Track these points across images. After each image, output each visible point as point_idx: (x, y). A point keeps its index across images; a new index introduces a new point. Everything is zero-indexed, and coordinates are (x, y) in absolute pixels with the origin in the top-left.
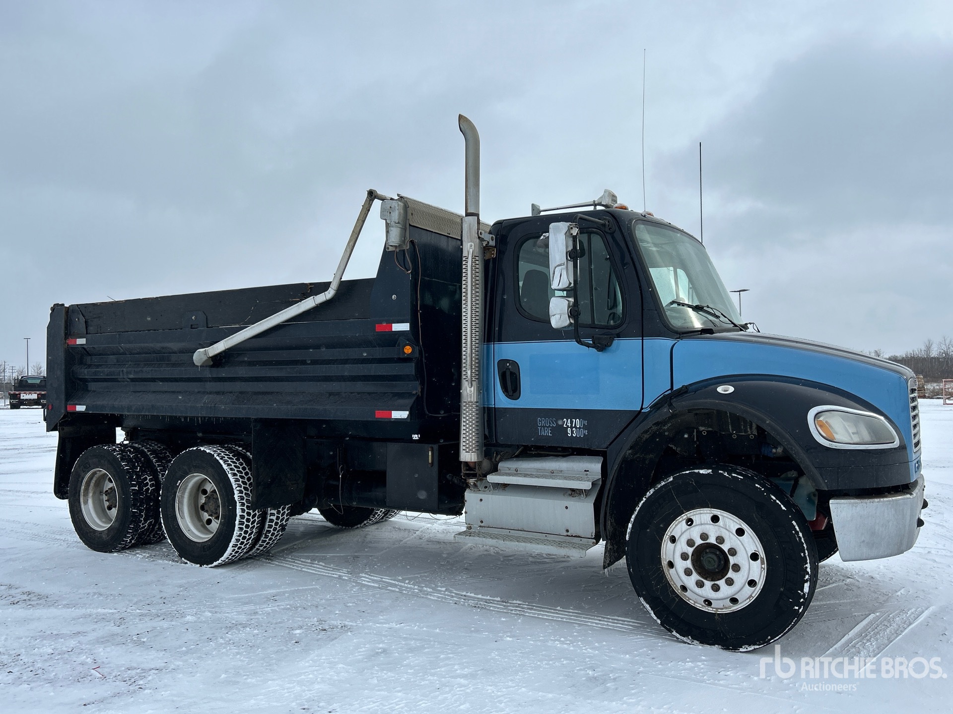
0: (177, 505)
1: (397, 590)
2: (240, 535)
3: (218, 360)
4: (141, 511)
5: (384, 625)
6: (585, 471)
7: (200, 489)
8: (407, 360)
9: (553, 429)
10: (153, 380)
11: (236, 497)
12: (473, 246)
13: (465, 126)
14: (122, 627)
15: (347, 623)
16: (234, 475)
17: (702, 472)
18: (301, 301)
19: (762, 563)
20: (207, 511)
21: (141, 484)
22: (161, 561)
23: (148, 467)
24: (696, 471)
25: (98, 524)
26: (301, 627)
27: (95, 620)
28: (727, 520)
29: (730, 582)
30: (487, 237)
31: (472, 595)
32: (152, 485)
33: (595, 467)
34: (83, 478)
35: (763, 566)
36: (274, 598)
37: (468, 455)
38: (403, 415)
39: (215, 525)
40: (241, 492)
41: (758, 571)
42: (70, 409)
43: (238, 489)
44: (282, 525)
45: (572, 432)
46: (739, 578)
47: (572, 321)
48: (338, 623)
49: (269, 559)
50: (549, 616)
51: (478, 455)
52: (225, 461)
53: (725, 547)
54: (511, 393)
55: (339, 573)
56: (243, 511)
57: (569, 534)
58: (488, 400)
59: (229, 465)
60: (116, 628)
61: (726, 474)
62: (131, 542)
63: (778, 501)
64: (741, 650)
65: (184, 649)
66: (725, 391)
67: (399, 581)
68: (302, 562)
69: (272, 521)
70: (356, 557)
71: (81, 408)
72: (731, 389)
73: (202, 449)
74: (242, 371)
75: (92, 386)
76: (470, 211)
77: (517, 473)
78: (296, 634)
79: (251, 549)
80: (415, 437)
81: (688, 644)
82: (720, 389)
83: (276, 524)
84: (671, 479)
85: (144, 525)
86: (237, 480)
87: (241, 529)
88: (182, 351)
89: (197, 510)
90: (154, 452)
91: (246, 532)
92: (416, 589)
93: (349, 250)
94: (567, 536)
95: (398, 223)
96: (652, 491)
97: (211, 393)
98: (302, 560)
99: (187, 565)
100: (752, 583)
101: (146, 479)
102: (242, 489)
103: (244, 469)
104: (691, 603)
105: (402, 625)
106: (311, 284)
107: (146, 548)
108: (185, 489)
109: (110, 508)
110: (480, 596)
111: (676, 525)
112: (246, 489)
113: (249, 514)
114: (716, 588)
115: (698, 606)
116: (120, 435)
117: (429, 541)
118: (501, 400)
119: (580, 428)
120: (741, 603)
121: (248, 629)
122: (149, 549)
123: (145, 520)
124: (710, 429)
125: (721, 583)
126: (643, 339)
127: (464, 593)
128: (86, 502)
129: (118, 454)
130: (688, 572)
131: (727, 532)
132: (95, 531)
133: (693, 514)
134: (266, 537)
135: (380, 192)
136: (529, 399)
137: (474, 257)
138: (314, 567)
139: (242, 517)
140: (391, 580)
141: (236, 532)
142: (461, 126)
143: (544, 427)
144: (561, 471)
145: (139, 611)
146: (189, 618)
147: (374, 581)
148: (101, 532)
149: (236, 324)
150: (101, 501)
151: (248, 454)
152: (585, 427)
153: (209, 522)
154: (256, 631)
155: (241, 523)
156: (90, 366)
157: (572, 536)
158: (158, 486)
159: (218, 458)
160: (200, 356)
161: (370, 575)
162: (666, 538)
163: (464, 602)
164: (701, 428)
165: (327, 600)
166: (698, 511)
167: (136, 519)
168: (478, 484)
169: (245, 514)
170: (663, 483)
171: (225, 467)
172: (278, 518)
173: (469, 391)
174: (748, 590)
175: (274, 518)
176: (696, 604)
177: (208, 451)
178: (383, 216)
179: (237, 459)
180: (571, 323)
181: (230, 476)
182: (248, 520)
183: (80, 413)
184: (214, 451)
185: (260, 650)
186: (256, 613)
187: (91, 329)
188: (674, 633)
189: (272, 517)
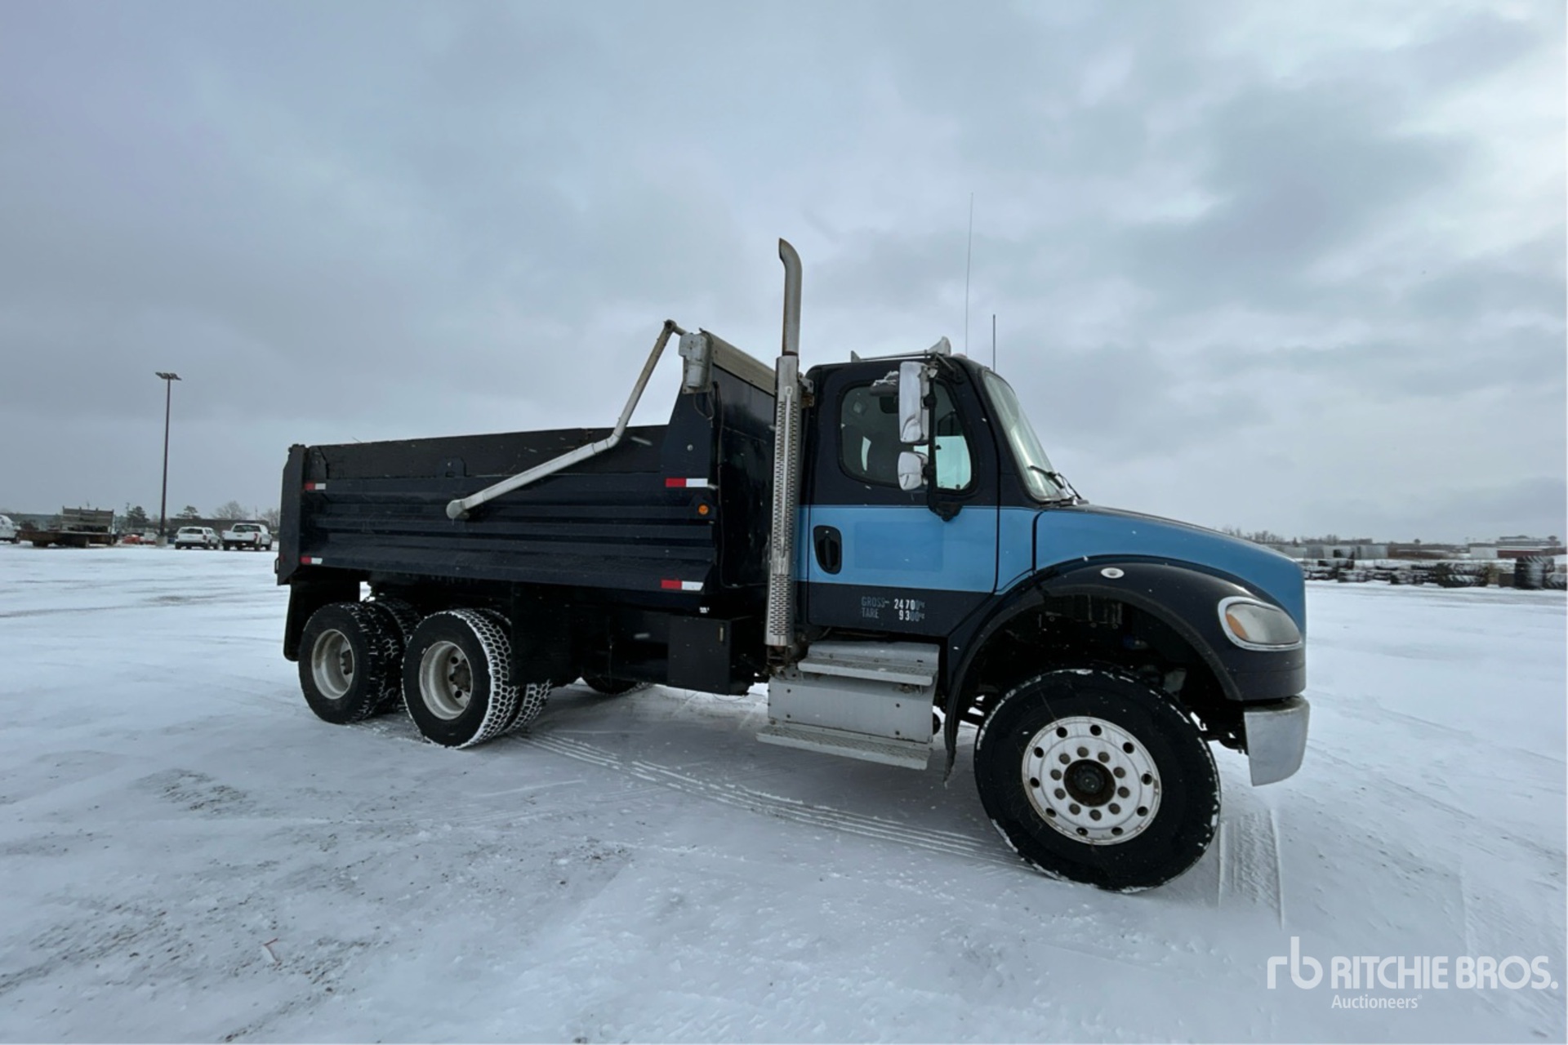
0: (421, 675)
1: (679, 787)
2: (494, 714)
3: (477, 513)
4: (381, 679)
5: (674, 850)
6: (919, 661)
7: (449, 657)
8: (703, 521)
9: (880, 610)
10: (400, 533)
11: (491, 670)
12: (791, 392)
13: (787, 253)
14: (330, 851)
15: (626, 845)
16: (489, 645)
17: (1080, 672)
18: (576, 448)
19: (1156, 786)
20: (456, 683)
21: (382, 649)
22: (399, 739)
23: (393, 630)
24: (1072, 671)
25: (332, 692)
26: (567, 853)
27: (296, 839)
28: (1112, 733)
29: (1115, 809)
30: (806, 382)
31: (768, 796)
32: (394, 650)
33: (931, 656)
34: (315, 640)
35: (1157, 790)
36: (531, 800)
37: (775, 638)
38: (696, 586)
39: (465, 698)
40: (496, 665)
41: (1150, 797)
42: (304, 561)
43: (493, 661)
44: (543, 700)
45: (905, 615)
46: (1127, 806)
47: (926, 482)
48: (612, 844)
49: (526, 737)
50: (869, 831)
51: (787, 638)
52: (479, 629)
53: (1110, 766)
54: (829, 566)
55: (608, 761)
56: (498, 686)
57: (900, 737)
58: (800, 572)
59: (483, 633)
60: (321, 853)
61: (1111, 676)
62: (367, 712)
63: (1179, 713)
64: (1124, 891)
65: (408, 897)
66: (1111, 574)
67: (678, 772)
68: (564, 741)
69: (531, 696)
70: (625, 736)
71: (317, 561)
72: (1120, 573)
73: (453, 613)
74: (502, 527)
75: (332, 536)
76: (789, 349)
77: (832, 661)
78: (561, 866)
79: (506, 727)
80: (704, 610)
81: (1055, 879)
82: (1105, 572)
83: (536, 699)
84: (1039, 679)
85: (384, 694)
86: (492, 651)
87: (495, 707)
88: (434, 502)
89: (444, 682)
90: (399, 612)
91: (501, 711)
92: (701, 786)
93: (638, 390)
94: (897, 739)
95: (700, 360)
96: (1013, 692)
97: (465, 550)
98: (564, 739)
99: (430, 745)
100: (1142, 811)
101: (388, 643)
102: (498, 661)
103: (501, 637)
104: (1059, 829)
105: (696, 849)
106: (590, 430)
107: (386, 719)
108: (432, 657)
109: (347, 672)
110: (778, 798)
111: (1043, 736)
112: (502, 661)
113: (504, 690)
114: (1096, 816)
115: (1068, 834)
116: (365, 591)
117: (701, 713)
118: (817, 574)
119: (915, 611)
120: (1126, 834)
121: (498, 856)
122: (389, 720)
123: (385, 689)
124: (1059, 615)
125: (1103, 809)
126: (998, 509)
127: (758, 793)
128: (318, 666)
129: (356, 615)
130: (1059, 794)
131: (1113, 748)
132: (326, 699)
133: (1067, 723)
134: (524, 713)
135: (680, 325)
136: (850, 574)
137: (792, 403)
138: (579, 750)
139: (497, 694)
140: (667, 770)
141: (489, 711)
142: (782, 252)
143: (870, 607)
144: (888, 660)
145: (357, 822)
146: (423, 835)
147: (650, 773)
148: (333, 701)
149: (497, 473)
150: (337, 666)
151: (507, 620)
152: (921, 610)
153: (458, 694)
154: (508, 861)
155: (495, 701)
156: (329, 515)
157: (903, 739)
158: (401, 650)
159: (471, 625)
160: (454, 507)
161: (644, 764)
162: (1030, 749)
163: (763, 808)
164: (1048, 614)
165: (597, 803)
166: (1072, 719)
167: (374, 689)
168: (786, 671)
169: (500, 690)
170: (1028, 684)
171: (479, 636)
172: (538, 693)
173: (779, 564)
174: (1137, 818)
175: (534, 693)
176: (1066, 832)
177: (459, 616)
178: (681, 353)
179: (494, 627)
180: (923, 485)
181: (484, 646)
182: (504, 697)
183: (316, 567)
184: (467, 617)
185: (513, 899)
186: (509, 826)
187: (332, 474)
188: (1035, 865)
189: (532, 692)
